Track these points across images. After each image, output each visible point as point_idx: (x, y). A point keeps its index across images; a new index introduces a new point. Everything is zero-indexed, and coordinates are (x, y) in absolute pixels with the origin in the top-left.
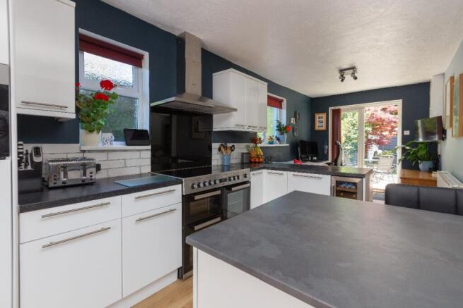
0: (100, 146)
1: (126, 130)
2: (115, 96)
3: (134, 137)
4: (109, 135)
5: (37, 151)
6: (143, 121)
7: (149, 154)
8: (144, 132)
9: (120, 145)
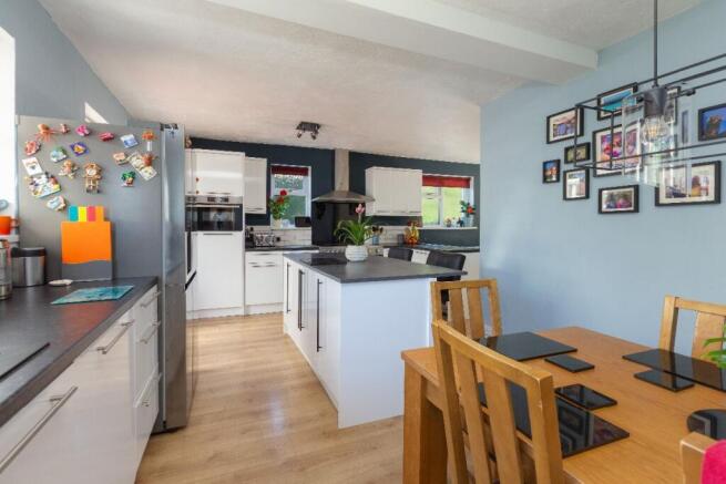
0: (282, 227)
1: (296, 218)
2: (288, 198)
3: (301, 222)
4: (286, 221)
5: (252, 229)
6: (308, 213)
7: (310, 232)
8: (308, 218)
9: (293, 226)
